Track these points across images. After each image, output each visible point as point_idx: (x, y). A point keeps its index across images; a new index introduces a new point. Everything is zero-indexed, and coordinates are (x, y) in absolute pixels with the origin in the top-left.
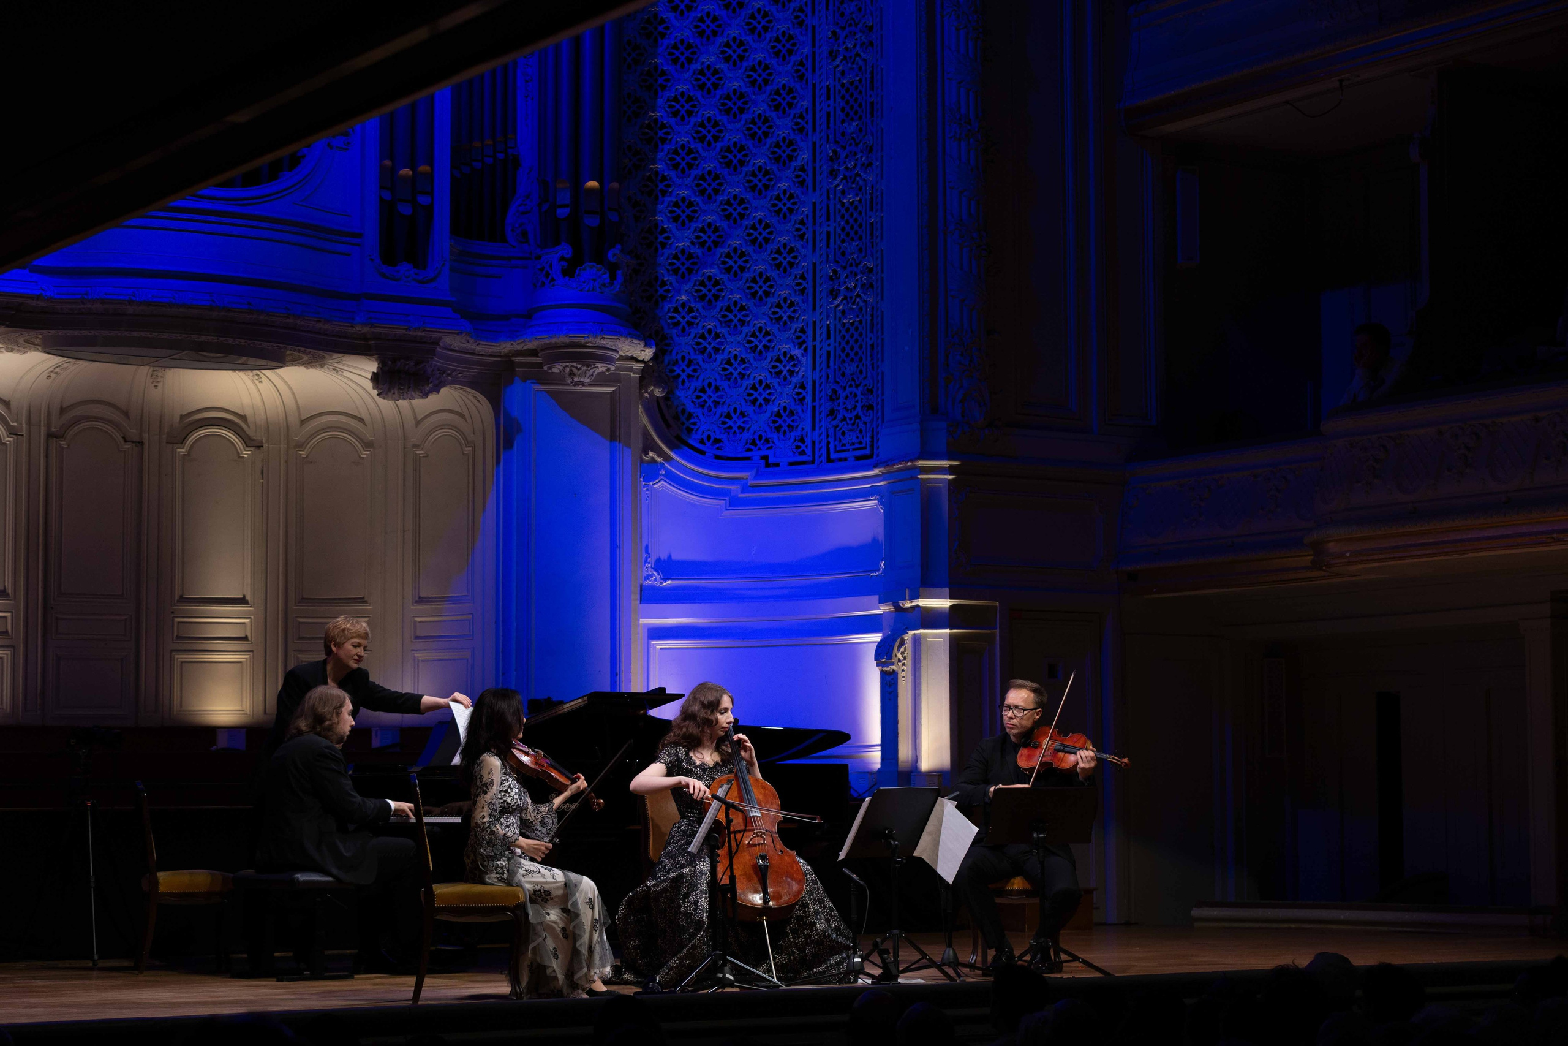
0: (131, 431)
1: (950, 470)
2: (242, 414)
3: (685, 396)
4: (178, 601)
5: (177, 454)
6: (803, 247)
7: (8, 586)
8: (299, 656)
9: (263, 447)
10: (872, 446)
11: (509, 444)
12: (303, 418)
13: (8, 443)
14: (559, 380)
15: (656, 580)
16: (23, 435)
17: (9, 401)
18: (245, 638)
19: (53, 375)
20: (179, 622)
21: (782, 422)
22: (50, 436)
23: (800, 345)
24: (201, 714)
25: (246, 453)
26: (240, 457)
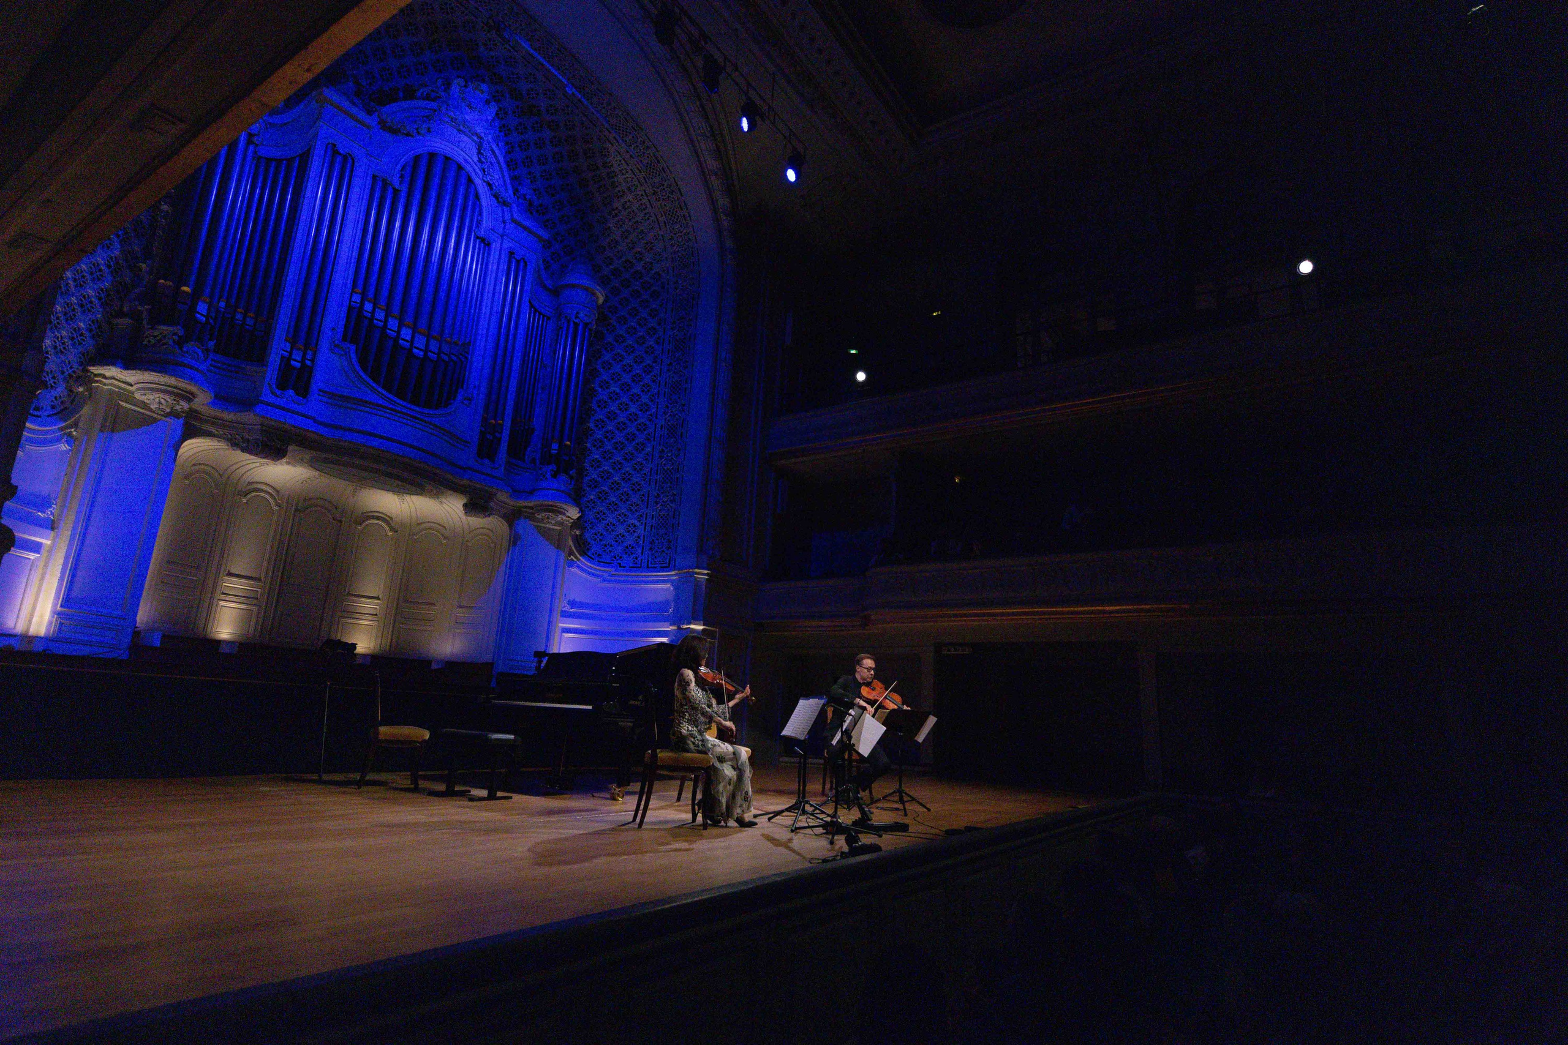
0: (337, 515)
1: (707, 574)
2: (392, 516)
3: (587, 535)
4: (346, 594)
5: (357, 528)
6: (644, 484)
7: (263, 576)
8: (400, 625)
9: (398, 530)
10: (669, 563)
11: (515, 543)
12: (419, 522)
13: (275, 508)
14: (542, 520)
15: (568, 608)
16: (283, 507)
17: (279, 490)
18: (376, 615)
19: (304, 482)
20: (345, 604)
21: (629, 550)
22: (297, 510)
23: (640, 521)
25: (390, 533)
26: (387, 536)
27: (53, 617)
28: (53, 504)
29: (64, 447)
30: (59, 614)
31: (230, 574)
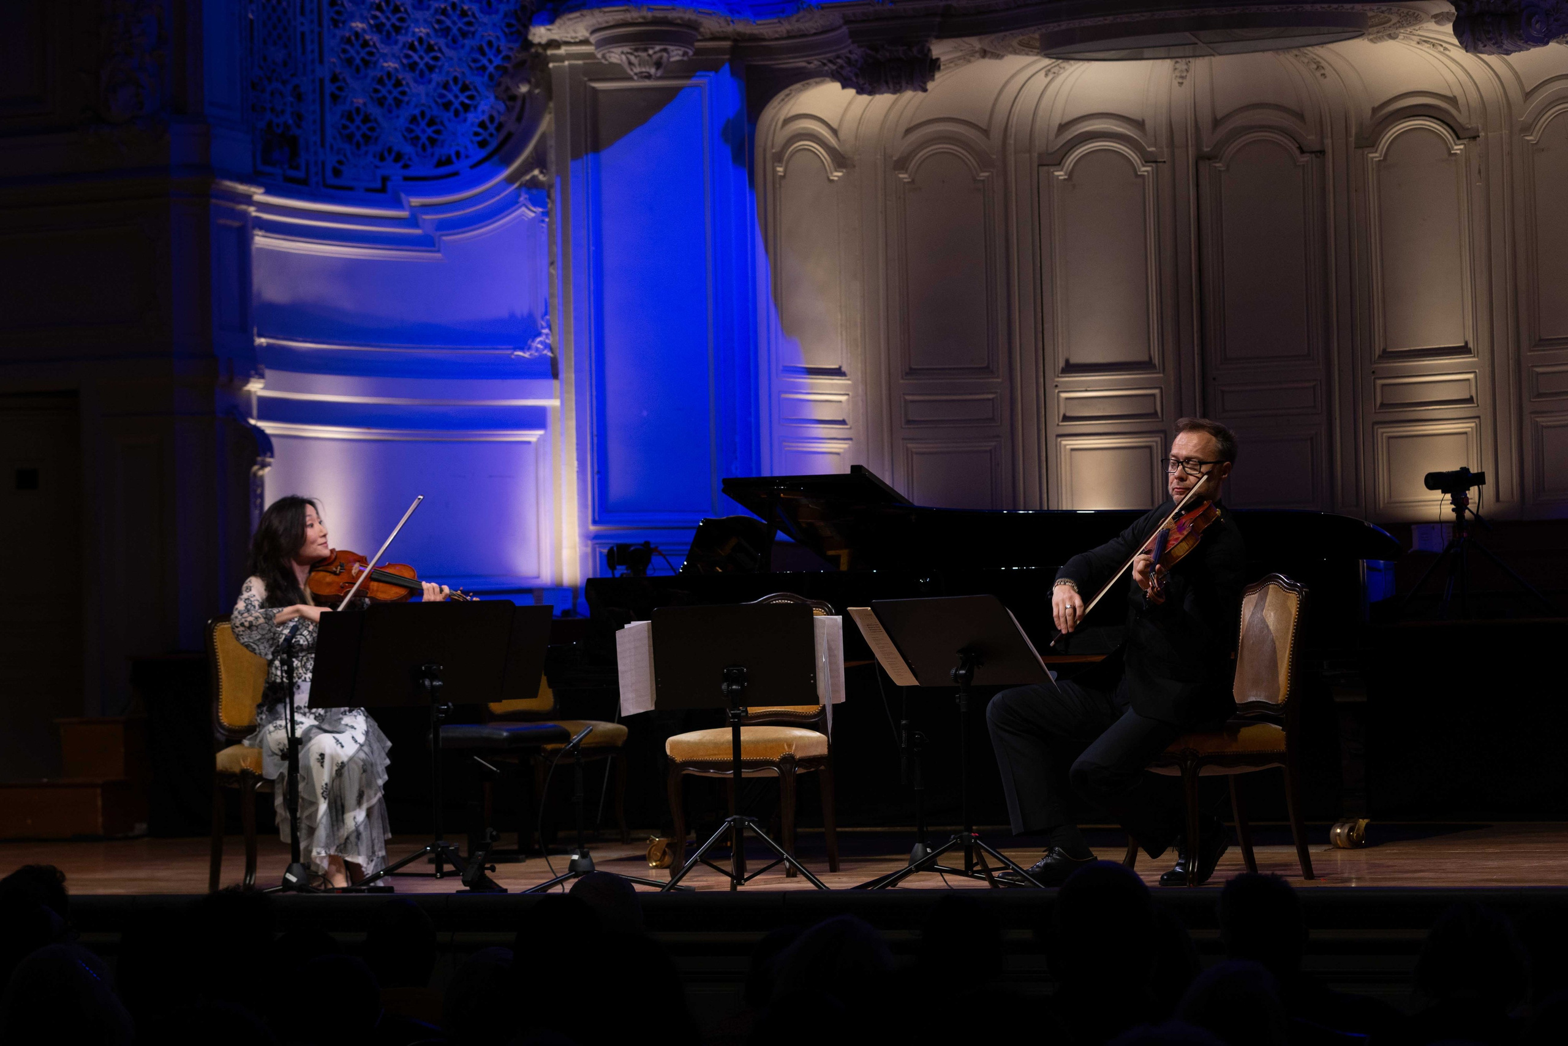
0: (1309, 138)
2: (1449, 94)
4: (1380, 356)
5: (1369, 159)
7: (1154, 355)
8: (1538, 419)
9: (1479, 137)
12: (1528, 90)
13: (1146, 173)
16: (1164, 162)
17: (1143, 121)
18: (1470, 400)
20: (1383, 385)
22: (1200, 158)
24: (1416, 506)
25: (1458, 148)
26: (1451, 154)
27: (586, 546)
28: (543, 328)
29: (529, 213)
30: (596, 537)
31: (1071, 368)
